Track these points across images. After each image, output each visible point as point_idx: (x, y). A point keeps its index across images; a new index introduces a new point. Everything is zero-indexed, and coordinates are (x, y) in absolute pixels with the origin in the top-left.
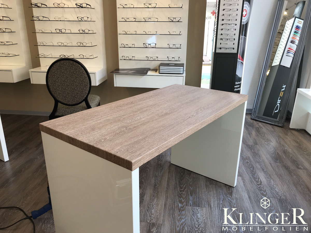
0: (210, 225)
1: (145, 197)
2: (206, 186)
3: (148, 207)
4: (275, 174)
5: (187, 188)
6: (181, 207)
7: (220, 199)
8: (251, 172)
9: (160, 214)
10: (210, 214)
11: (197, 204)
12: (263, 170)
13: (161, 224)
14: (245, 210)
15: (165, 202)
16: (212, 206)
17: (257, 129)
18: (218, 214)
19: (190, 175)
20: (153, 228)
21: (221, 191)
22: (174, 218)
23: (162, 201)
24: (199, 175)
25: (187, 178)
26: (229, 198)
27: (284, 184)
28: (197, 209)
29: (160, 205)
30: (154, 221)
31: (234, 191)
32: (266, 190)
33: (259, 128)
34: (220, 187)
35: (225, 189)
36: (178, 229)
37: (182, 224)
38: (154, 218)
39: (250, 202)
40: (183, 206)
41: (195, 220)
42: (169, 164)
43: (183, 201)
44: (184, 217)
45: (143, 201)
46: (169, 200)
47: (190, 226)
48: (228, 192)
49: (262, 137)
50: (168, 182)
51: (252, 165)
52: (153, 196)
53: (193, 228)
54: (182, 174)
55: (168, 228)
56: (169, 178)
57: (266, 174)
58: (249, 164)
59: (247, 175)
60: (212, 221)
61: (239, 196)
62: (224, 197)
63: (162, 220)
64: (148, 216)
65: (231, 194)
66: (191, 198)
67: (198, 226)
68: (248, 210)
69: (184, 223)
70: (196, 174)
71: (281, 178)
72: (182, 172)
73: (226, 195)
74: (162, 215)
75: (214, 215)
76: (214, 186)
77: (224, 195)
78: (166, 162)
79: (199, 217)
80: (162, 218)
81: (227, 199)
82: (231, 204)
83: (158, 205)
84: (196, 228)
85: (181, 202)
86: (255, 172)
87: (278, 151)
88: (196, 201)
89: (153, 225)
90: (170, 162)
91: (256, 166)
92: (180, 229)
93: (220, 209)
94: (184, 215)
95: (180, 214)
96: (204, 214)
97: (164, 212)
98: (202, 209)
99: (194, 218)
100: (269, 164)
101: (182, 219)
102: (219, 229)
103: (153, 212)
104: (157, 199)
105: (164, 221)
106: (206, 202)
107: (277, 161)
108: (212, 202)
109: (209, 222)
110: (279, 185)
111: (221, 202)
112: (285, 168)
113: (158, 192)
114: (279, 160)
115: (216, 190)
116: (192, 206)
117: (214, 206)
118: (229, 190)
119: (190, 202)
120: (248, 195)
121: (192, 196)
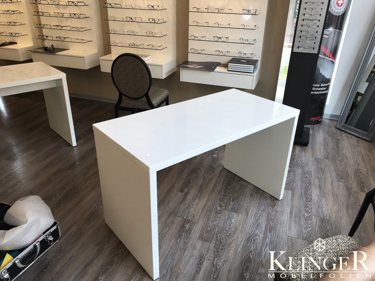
0: (240, 230)
1: (189, 196)
2: (251, 195)
3: (189, 205)
4: (331, 193)
5: (231, 194)
6: (219, 210)
7: (260, 209)
8: (306, 187)
9: (197, 213)
10: (244, 221)
11: (235, 210)
12: (320, 187)
13: (195, 222)
14: (280, 222)
15: (205, 203)
16: (249, 214)
17: (337, 141)
18: (252, 222)
19: (239, 181)
20: (187, 224)
21: (264, 202)
22: (209, 219)
23: (203, 202)
24: (248, 183)
25: (235, 184)
26: (269, 210)
27: (336, 205)
28: (233, 215)
29: (200, 205)
30: (190, 219)
31: (279, 203)
32: (313, 208)
33: (340, 140)
34: (265, 197)
35: (269, 201)
36: (209, 229)
37: (214, 225)
38: (191, 215)
39: (289, 217)
40: (221, 210)
41: (228, 224)
42: (221, 168)
43: (223, 205)
44: (219, 219)
45: (186, 199)
46: (210, 202)
47: (221, 228)
48: (271, 204)
49: (339, 151)
50: (215, 185)
51: (310, 181)
52: (197, 196)
53: (223, 230)
54: (231, 180)
55: (201, 226)
56: (216, 182)
57: (321, 192)
58: (307, 180)
59: (300, 190)
60: (243, 227)
61: (281, 209)
62: (265, 207)
63: (197, 219)
64: (186, 213)
65: (273, 206)
66: (232, 204)
67: (229, 230)
68: (284, 223)
69: (216, 224)
70: (246, 182)
71: (336, 198)
72: (232, 178)
73: (268, 206)
74: (199, 215)
75: (248, 223)
76: (259, 196)
77: (266, 206)
78: (220, 165)
79: (233, 222)
80: (198, 217)
81: (267, 211)
82: (269, 215)
83: (198, 205)
84: (226, 230)
85: (220, 206)
86: (310, 188)
87: (348, 170)
88: (235, 208)
89: (188, 221)
90: (223, 167)
91: (314, 183)
92: (211, 229)
93: (255, 218)
94: (219, 218)
95: (216, 216)
96: (239, 220)
97: (202, 212)
98: (238, 216)
99: (227, 222)
100: (331, 182)
101: (216, 221)
102: (247, 235)
103: (191, 211)
104: (199, 200)
105: (198, 220)
106: (245, 209)
107: (342, 180)
108: (251, 210)
109: (241, 228)
110: (329, 206)
111: (260, 212)
112: (346, 189)
113: (202, 193)
114: (343, 180)
115: (260, 200)
116: (230, 211)
117: (251, 214)
118: (273, 202)
119: (229, 207)
120: (291, 209)
121: (233, 202)
